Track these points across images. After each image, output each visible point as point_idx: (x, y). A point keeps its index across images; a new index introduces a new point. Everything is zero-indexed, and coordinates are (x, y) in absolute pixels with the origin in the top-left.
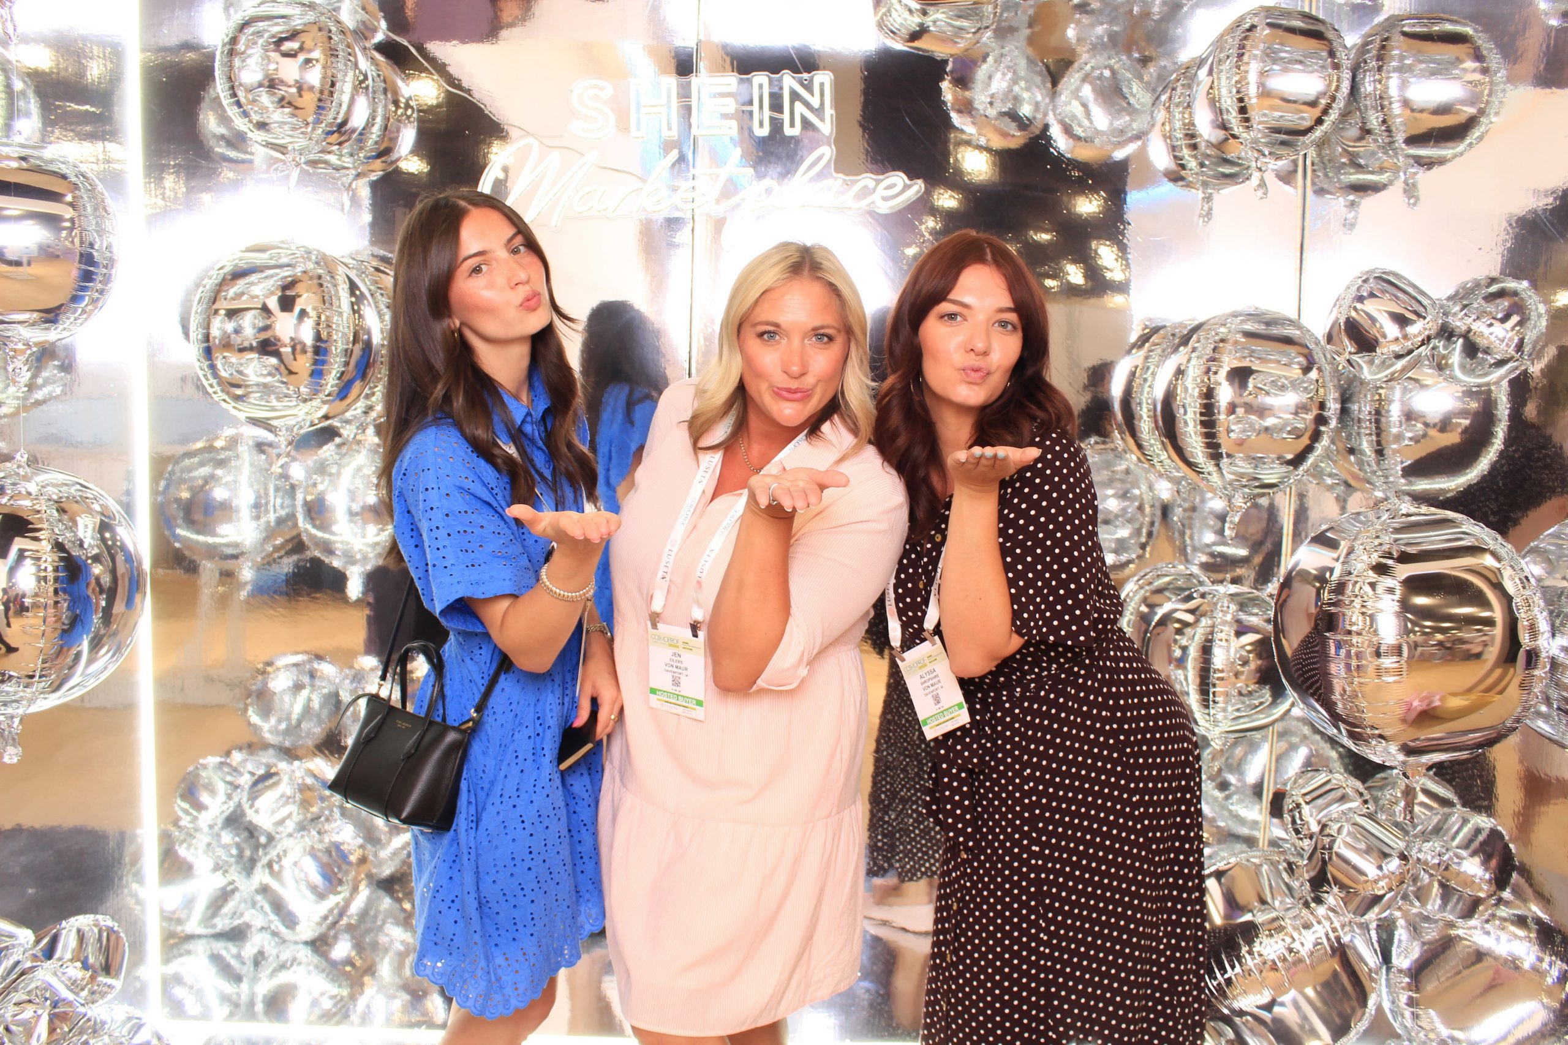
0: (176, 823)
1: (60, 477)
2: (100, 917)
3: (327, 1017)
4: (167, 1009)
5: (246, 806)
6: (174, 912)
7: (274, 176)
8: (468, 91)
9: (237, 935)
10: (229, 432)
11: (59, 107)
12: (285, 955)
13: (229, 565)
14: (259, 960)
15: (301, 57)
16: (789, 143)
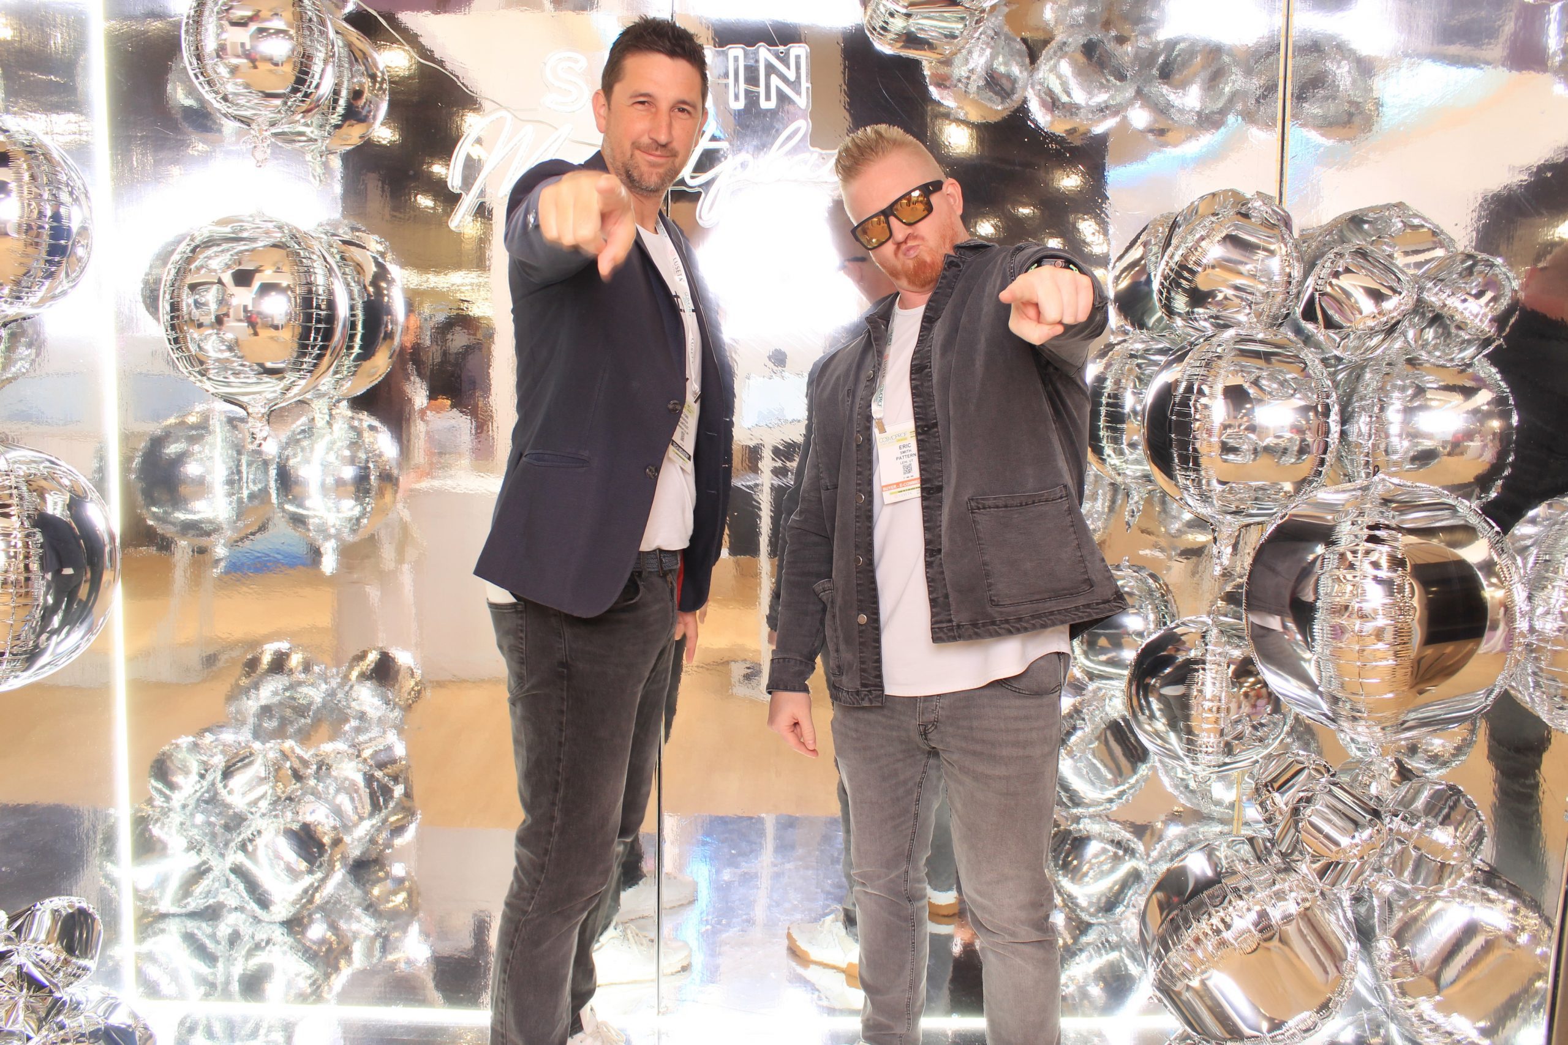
0: (150, 801)
1: (30, 454)
2: (74, 899)
3: (303, 997)
4: (141, 989)
5: (220, 786)
6: (147, 891)
7: (244, 148)
8: (441, 63)
9: (211, 913)
10: (199, 408)
11: (20, 77)
12: (261, 936)
13: (203, 541)
14: (234, 938)
15: (253, 27)
16: (765, 116)
